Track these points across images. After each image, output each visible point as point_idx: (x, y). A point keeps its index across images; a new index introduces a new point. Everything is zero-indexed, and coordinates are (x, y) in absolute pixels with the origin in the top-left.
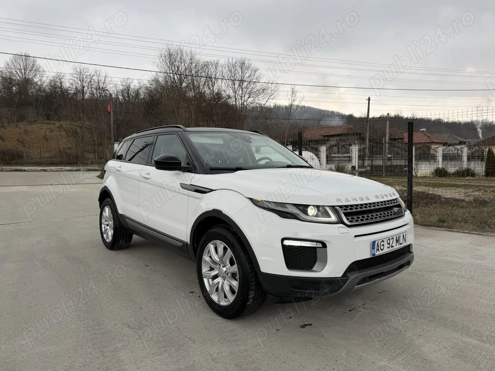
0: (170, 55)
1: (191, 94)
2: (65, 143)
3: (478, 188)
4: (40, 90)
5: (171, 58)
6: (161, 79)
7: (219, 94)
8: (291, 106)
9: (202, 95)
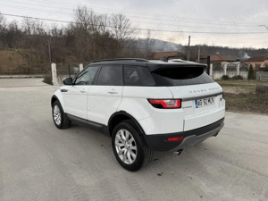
0: (79, 11)
1: (92, 32)
2: (22, 62)
3: (243, 86)
4: (4, 30)
5: (80, 12)
6: (74, 25)
7: (107, 33)
8: (148, 39)
9: (98, 33)
